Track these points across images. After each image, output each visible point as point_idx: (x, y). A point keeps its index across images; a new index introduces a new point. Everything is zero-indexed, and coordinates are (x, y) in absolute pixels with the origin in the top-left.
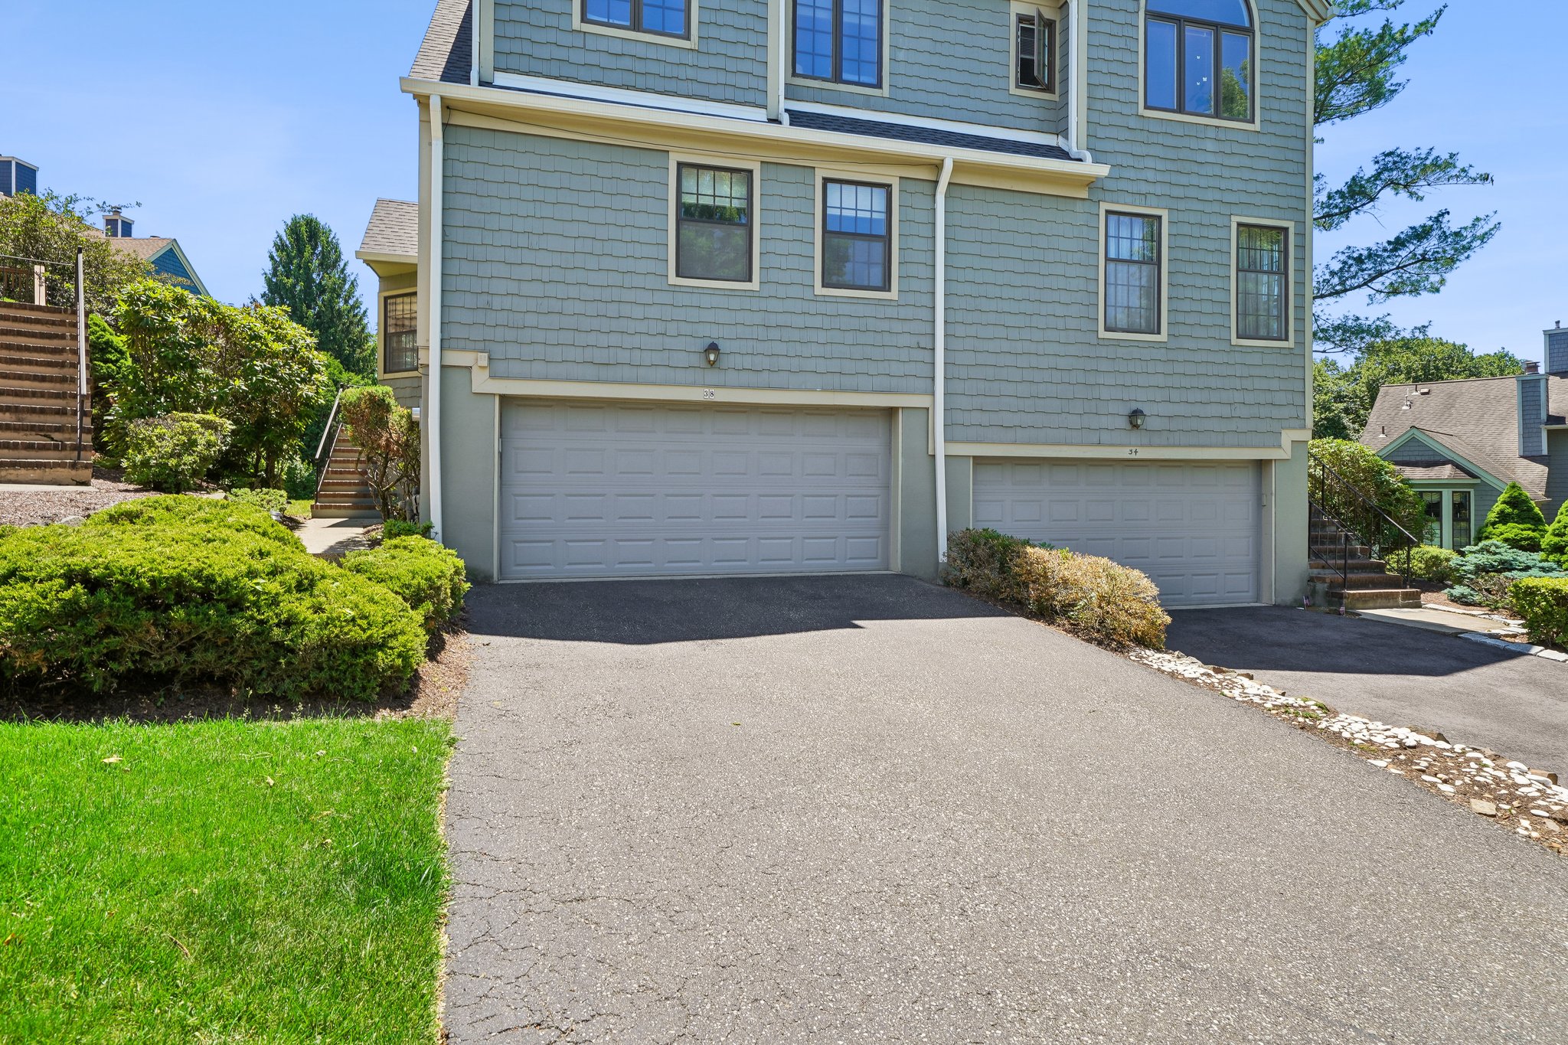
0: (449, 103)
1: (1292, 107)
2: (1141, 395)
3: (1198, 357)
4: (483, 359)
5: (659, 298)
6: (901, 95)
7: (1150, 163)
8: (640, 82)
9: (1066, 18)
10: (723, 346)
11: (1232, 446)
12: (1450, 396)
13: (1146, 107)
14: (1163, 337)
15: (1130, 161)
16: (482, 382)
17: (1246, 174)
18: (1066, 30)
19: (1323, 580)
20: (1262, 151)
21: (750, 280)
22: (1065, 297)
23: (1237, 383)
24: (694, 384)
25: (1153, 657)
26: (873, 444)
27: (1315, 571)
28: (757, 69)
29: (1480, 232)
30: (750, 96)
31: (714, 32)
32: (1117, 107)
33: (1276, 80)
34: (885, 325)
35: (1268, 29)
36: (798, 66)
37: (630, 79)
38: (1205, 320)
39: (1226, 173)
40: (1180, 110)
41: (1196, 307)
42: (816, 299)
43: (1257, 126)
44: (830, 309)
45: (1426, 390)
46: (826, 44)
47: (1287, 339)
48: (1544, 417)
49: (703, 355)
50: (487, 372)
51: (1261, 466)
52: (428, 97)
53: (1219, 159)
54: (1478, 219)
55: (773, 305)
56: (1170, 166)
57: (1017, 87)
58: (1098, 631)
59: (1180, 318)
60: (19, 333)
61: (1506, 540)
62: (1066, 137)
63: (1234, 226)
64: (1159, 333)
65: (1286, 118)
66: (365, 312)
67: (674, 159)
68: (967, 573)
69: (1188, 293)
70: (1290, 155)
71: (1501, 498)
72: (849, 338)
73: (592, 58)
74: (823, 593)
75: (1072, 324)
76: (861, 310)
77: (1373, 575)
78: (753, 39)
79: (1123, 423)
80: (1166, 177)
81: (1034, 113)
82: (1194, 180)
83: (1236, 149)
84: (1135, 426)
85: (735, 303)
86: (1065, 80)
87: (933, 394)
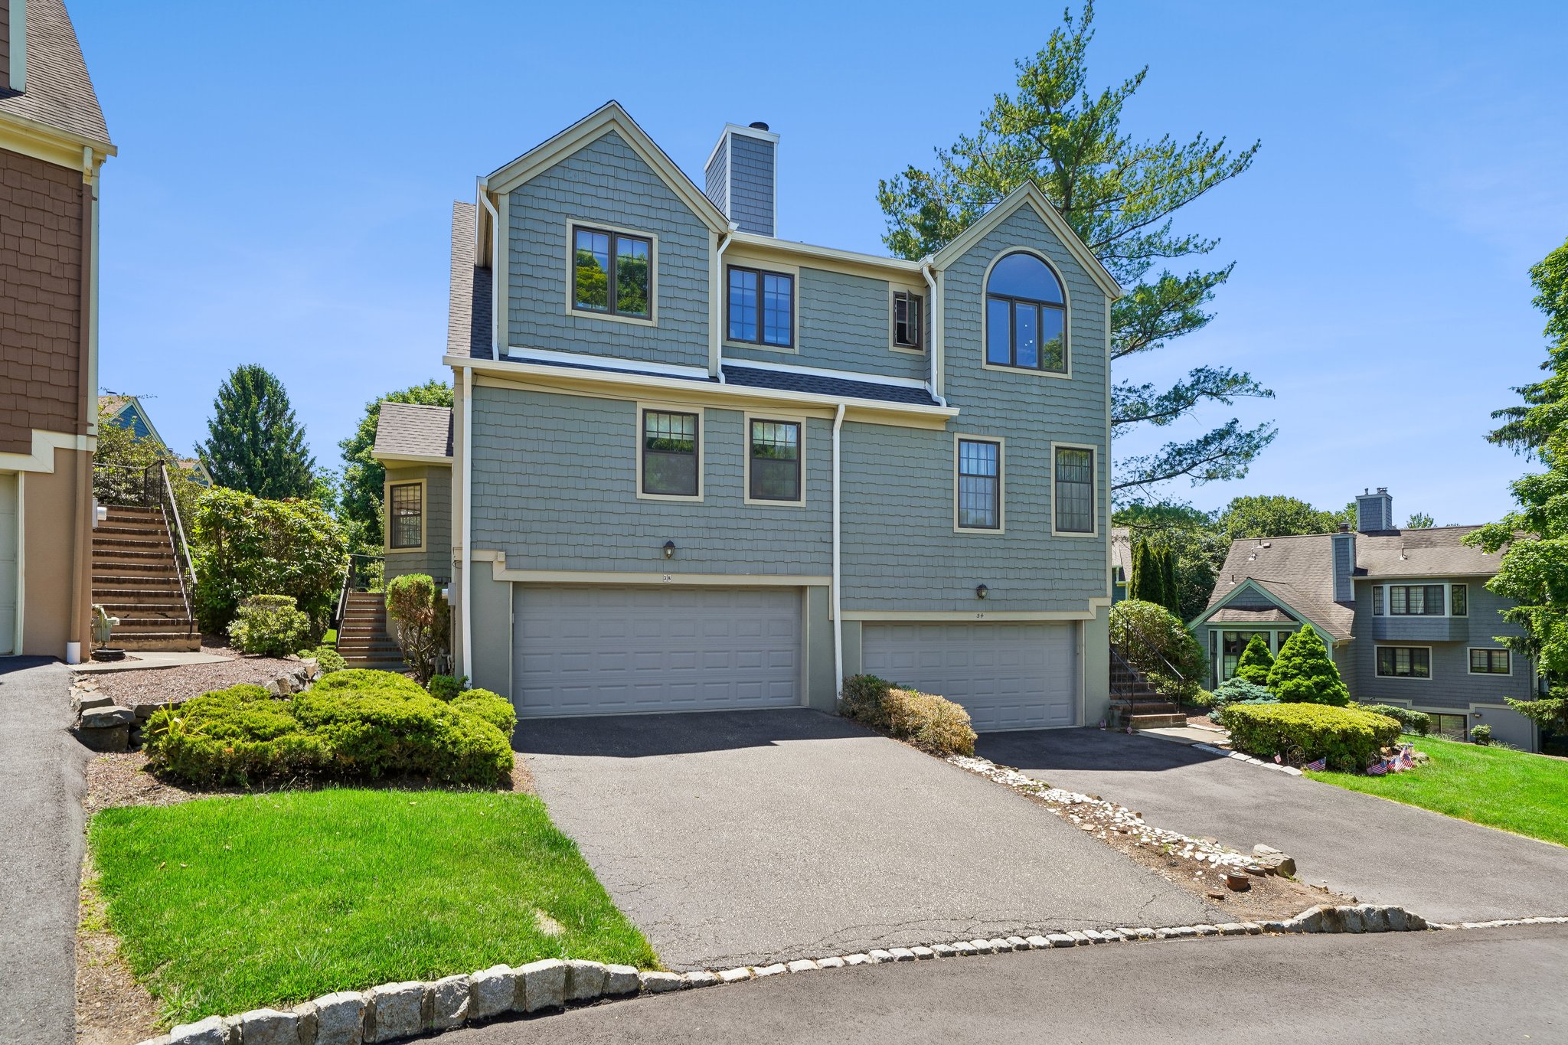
0: (476, 371)
1: (1094, 361)
2: (986, 574)
3: (1029, 545)
4: (502, 556)
5: (630, 508)
6: (809, 352)
7: (991, 403)
8: (616, 351)
9: (929, 295)
10: (677, 543)
11: (1053, 610)
12: (1286, 549)
13: (988, 363)
14: (1001, 531)
15: (977, 402)
16: (500, 573)
17: (1062, 411)
18: (929, 305)
19: (1117, 708)
20: (1073, 394)
21: (697, 495)
22: (929, 503)
23: (1056, 564)
24: (656, 571)
25: (963, 761)
26: (788, 612)
27: (1114, 701)
28: (701, 340)
29: (1266, 435)
30: (696, 360)
31: (669, 314)
32: (966, 363)
33: (1083, 342)
34: (796, 526)
35: (1077, 305)
36: (731, 331)
37: (607, 349)
38: (1033, 518)
39: (1047, 410)
40: (1013, 364)
41: (1026, 508)
42: (746, 507)
43: (1069, 376)
44: (756, 514)
45: (1268, 544)
46: (752, 316)
47: (1093, 532)
48: (1352, 569)
49: (662, 551)
50: (504, 565)
51: (1076, 624)
52: (463, 368)
53: (1042, 400)
54: (1262, 425)
55: (714, 512)
56: (1006, 405)
57: (895, 345)
58: (932, 745)
59: (1014, 517)
60: (124, 532)
61: (1249, 677)
62: (930, 383)
63: (1053, 449)
64: (999, 528)
65: (1090, 369)
66: (313, 461)
67: (641, 406)
68: (855, 707)
69: (1020, 498)
70: (1093, 396)
71: (1248, 646)
72: (770, 535)
73: (580, 335)
74: (750, 723)
75: (935, 522)
76: (779, 515)
77: (1154, 704)
78: (697, 318)
79: (972, 594)
80: (1003, 414)
81: (908, 365)
82: (1024, 416)
83: (1055, 392)
84: (982, 597)
85: (686, 512)
86: (929, 342)
87: (832, 575)
